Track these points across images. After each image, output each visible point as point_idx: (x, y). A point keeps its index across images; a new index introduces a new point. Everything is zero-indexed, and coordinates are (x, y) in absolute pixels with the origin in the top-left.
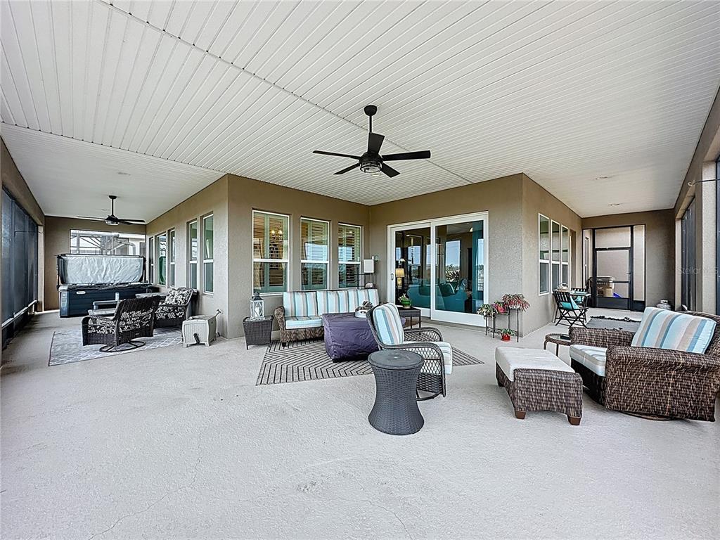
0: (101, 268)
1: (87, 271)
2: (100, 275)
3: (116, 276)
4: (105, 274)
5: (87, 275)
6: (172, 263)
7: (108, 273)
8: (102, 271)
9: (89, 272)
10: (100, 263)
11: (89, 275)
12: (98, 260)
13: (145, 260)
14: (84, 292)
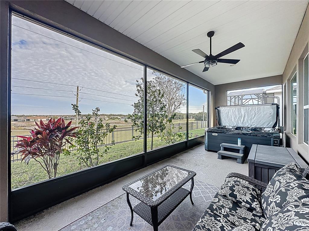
0: (240, 115)
1: (232, 117)
2: (240, 121)
3: (252, 121)
4: (244, 120)
5: (232, 120)
6: (305, 107)
7: (245, 119)
8: (241, 118)
9: (233, 118)
10: (239, 111)
11: (233, 120)
12: (238, 109)
13: (278, 108)
14: (216, 134)
